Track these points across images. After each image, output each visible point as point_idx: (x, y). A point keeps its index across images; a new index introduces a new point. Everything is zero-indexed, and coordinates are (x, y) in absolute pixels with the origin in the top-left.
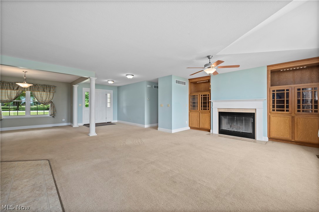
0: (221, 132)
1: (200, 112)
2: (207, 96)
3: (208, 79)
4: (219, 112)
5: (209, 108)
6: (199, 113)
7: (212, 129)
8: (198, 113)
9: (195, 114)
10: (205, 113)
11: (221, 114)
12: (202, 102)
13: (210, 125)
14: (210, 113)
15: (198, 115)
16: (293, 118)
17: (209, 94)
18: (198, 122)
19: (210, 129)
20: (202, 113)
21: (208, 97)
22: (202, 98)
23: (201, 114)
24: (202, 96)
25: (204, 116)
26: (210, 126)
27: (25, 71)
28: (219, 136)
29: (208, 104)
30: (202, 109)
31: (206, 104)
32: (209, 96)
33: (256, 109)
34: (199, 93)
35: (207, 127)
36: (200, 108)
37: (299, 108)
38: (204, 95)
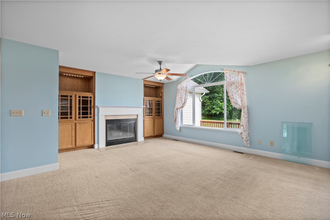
0: (109, 143)
1: (76, 122)
2: (89, 99)
3: (90, 75)
4: (106, 120)
5: (92, 116)
6: (76, 124)
7: (98, 143)
8: (74, 124)
9: (67, 127)
10: (86, 123)
11: (108, 122)
12: (79, 108)
13: (93, 138)
14: (93, 123)
15: (74, 127)
17: (92, 96)
18: (74, 138)
19: (93, 143)
20: (80, 123)
21: (91, 101)
22: (79, 100)
23: (78, 125)
24: (79, 97)
25: (84, 126)
26: (93, 141)
28: (107, 149)
29: (90, 110)
30: (79, 118)
31: (87, 110)
32: (92, 99)
33: (137, 115)
34: (75, 93)
35: (89, 142)
36: (78, 116)
37: (156, 113)
38: (83, 97)
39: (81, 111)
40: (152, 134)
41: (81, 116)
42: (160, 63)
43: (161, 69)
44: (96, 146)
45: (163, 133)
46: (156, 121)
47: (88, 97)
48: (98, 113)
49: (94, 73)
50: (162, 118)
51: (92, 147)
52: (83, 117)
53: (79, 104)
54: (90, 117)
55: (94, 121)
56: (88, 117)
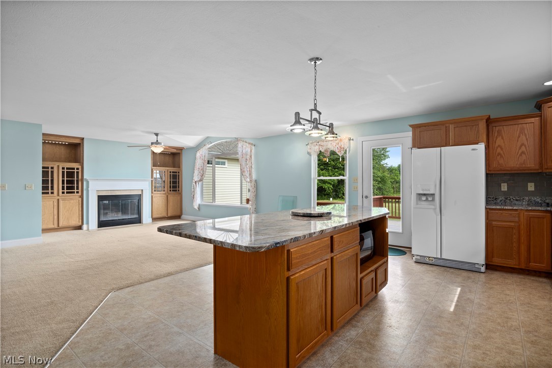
0: (102, 224)
1: (58, 197)
2: (76, 171)
3: (77, 141)
4: (99, 197)
5: (80, 190)
6: (58, 200)
7: (88, 223)
8: (56, 201)
10: (71, 199)
11: (101, 198)
12: (63, 181)
13: (80, 218)
14: (80, 199)
15: (56, 204)
16: (167, 196)
17: (80, 167)
18: (56, 217)
19: (80, 224)
20: (64, 200)
21: (78, 173)
22: (63, 173)
23: (61, 202)
24: (63, 168)
25: (70, 203)
26: (80, 220)
28: (98, 230)
29: (78, 183)
30: (63, 193)
31: (72, 182)
32: (80, 171)
33: (142, 190)
34: (57, 164)
35: (76, 222)
36: (61, 191)
37: (170, 188)
38: (67, 169)
39: (65, 185)
40: (164, 215)
41: (65, 191)
43: (157, 141)
44: (85, 227)
45: (181, 214)
46: (171, 198)
47: (74, 169)
48: (88, 187)
49: (83, 139)
50: (180, 194)
51: (80, 228)
52: (67, 193)
53: (63, 177)
54: (78, 192)
55: (82, 197)
56: (74, 192)
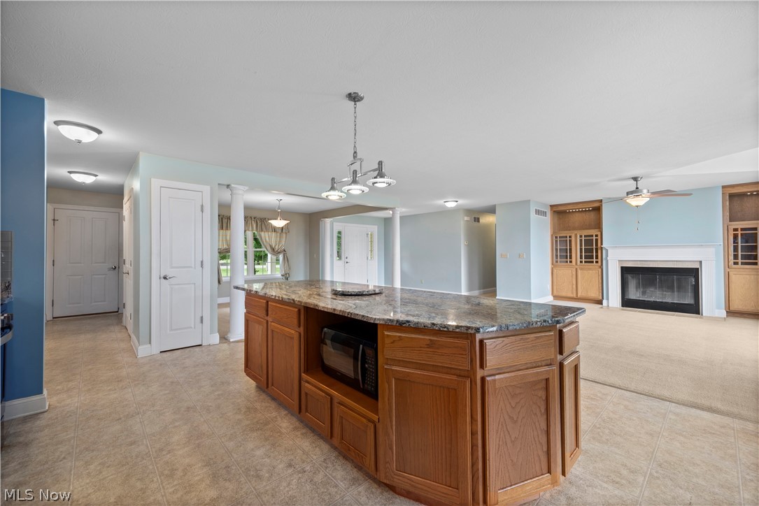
0: (627, 303)
1: (577, 267)
2: (594, 238)
3: (596, 205)
4: (622, 268)
5: (599, 260)
6: (577, 269)
7: (608, 299)
8: (574, 269)
9: (566, 272)
10: (590, 269)
11: (626, 270)
12: (581, 249)
13: (601, 291)
14: (600, 270)
15: (574, 273)
17: (599, 234)
18: (574, 286)
19: (601, 298)
20: (581, 269)
21: (597, 240)
22: (581, 240)
23: (579, 272)
24: (581, 236)
25: (588, 275)
26: (601, 294)
27: (279, 198)
28: (623, 310)
29: (597, 252)
30: (581, 262)
31: (592, 252)
32: (599, 238)
33: (701, 262)
34: (576, 232)
35: (594, 294)
36: (579, 260)
38: (586, 236)
39: (584, 254)
41: (584, 260)
42: (635, 179)
43: (637, 188)
44: (605, 302)
47: (592, 236)
48: (607, 256)
49: (601, 201)
51: (600, 302)
52: (585, 262)
53: (581, 245)
54: (597, 262)
55: (601, 267)
56: (593, 262)
